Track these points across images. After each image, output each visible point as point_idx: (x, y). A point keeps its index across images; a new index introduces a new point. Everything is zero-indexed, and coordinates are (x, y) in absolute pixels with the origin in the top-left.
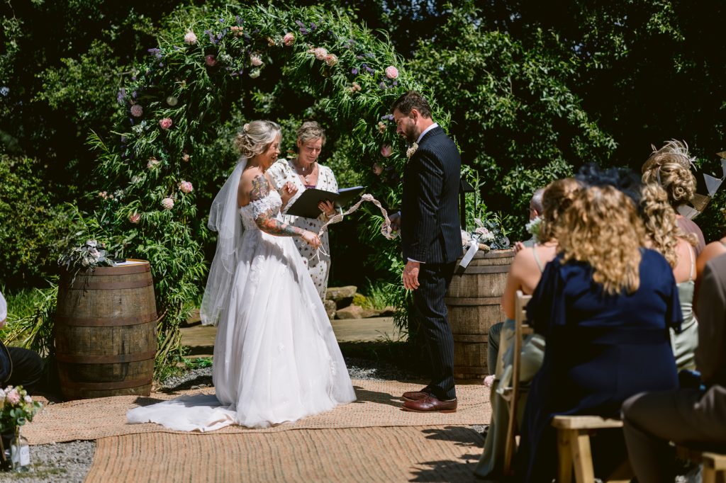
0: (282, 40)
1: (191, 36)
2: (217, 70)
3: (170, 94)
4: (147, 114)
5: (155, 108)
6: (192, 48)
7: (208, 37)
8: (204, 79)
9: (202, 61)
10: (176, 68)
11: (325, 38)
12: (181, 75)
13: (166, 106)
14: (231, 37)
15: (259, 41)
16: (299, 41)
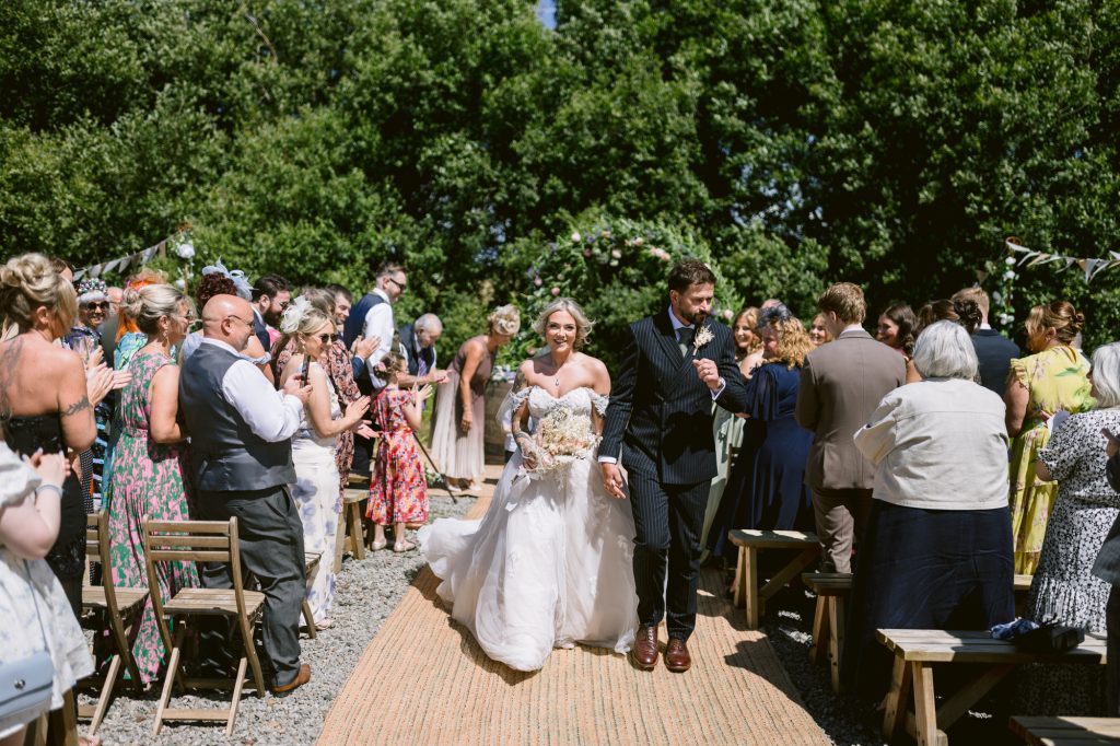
0: (634, 242)
1: (576, 236)
2: (590, 259)
3: (560, 272)
4: (545, 284)
5: (551, 281)
6: (576, 245)
7: (586, 238)
8: (582, 263)
9: (582, 252)
10: (565, 257)
11: (662, 242)
12: (568, 261)
13: (557, 280)
14: (602, 238)
15: (620, 242)
16: (645, 243)
